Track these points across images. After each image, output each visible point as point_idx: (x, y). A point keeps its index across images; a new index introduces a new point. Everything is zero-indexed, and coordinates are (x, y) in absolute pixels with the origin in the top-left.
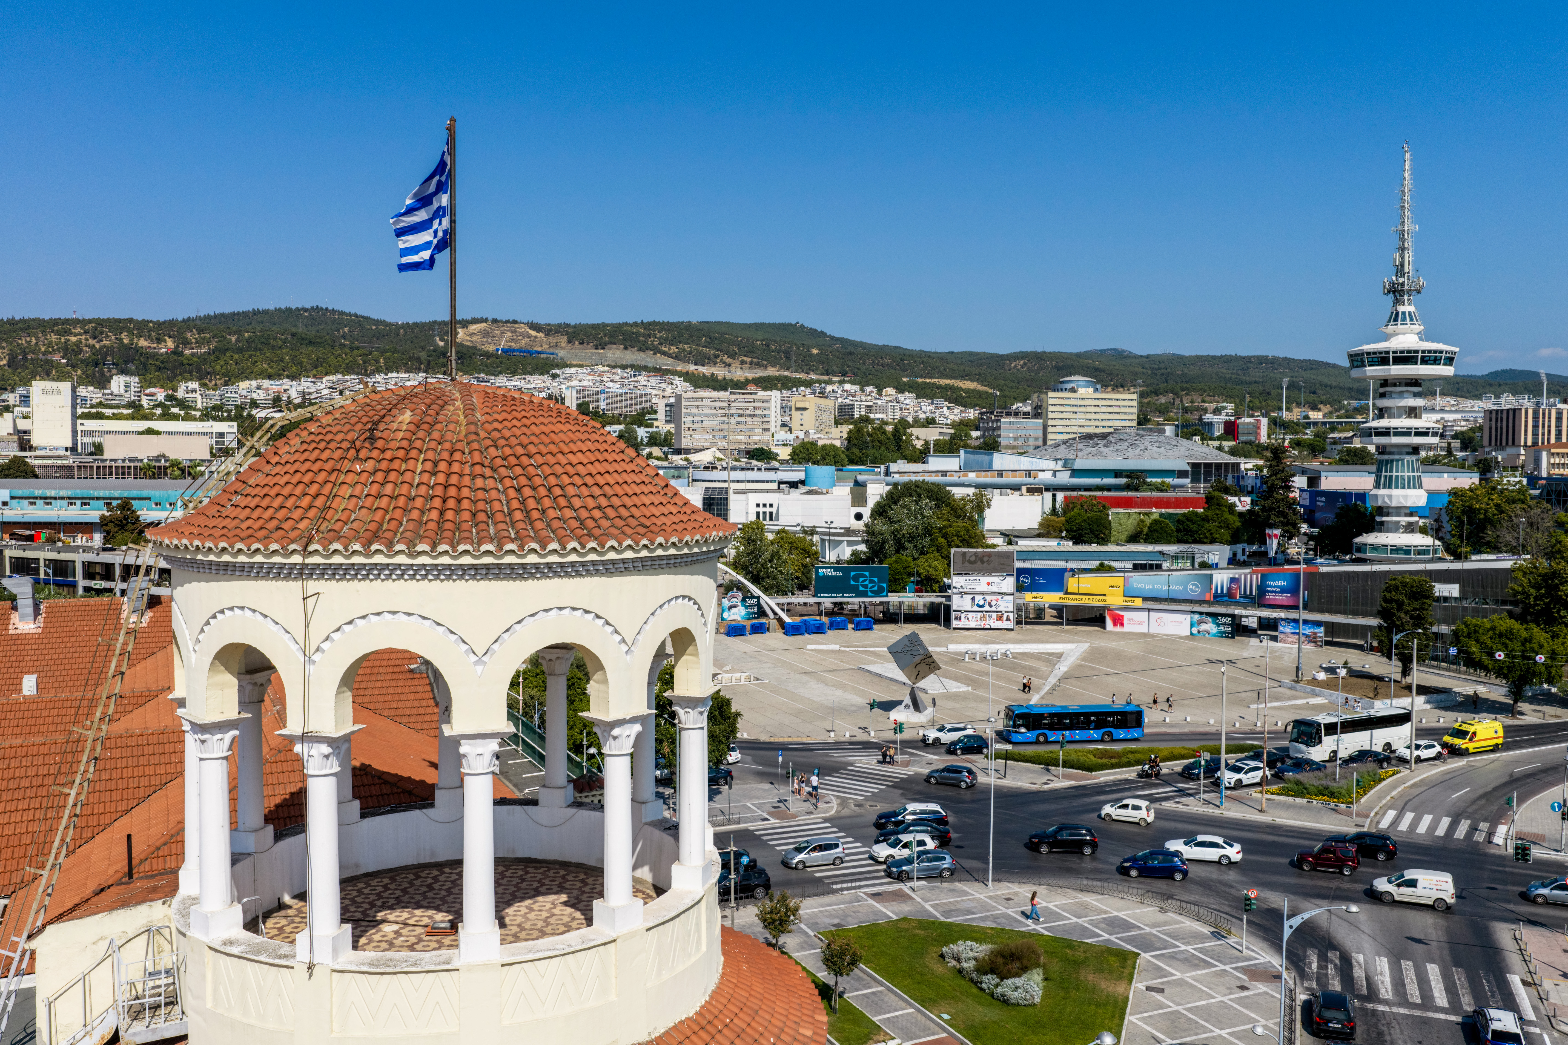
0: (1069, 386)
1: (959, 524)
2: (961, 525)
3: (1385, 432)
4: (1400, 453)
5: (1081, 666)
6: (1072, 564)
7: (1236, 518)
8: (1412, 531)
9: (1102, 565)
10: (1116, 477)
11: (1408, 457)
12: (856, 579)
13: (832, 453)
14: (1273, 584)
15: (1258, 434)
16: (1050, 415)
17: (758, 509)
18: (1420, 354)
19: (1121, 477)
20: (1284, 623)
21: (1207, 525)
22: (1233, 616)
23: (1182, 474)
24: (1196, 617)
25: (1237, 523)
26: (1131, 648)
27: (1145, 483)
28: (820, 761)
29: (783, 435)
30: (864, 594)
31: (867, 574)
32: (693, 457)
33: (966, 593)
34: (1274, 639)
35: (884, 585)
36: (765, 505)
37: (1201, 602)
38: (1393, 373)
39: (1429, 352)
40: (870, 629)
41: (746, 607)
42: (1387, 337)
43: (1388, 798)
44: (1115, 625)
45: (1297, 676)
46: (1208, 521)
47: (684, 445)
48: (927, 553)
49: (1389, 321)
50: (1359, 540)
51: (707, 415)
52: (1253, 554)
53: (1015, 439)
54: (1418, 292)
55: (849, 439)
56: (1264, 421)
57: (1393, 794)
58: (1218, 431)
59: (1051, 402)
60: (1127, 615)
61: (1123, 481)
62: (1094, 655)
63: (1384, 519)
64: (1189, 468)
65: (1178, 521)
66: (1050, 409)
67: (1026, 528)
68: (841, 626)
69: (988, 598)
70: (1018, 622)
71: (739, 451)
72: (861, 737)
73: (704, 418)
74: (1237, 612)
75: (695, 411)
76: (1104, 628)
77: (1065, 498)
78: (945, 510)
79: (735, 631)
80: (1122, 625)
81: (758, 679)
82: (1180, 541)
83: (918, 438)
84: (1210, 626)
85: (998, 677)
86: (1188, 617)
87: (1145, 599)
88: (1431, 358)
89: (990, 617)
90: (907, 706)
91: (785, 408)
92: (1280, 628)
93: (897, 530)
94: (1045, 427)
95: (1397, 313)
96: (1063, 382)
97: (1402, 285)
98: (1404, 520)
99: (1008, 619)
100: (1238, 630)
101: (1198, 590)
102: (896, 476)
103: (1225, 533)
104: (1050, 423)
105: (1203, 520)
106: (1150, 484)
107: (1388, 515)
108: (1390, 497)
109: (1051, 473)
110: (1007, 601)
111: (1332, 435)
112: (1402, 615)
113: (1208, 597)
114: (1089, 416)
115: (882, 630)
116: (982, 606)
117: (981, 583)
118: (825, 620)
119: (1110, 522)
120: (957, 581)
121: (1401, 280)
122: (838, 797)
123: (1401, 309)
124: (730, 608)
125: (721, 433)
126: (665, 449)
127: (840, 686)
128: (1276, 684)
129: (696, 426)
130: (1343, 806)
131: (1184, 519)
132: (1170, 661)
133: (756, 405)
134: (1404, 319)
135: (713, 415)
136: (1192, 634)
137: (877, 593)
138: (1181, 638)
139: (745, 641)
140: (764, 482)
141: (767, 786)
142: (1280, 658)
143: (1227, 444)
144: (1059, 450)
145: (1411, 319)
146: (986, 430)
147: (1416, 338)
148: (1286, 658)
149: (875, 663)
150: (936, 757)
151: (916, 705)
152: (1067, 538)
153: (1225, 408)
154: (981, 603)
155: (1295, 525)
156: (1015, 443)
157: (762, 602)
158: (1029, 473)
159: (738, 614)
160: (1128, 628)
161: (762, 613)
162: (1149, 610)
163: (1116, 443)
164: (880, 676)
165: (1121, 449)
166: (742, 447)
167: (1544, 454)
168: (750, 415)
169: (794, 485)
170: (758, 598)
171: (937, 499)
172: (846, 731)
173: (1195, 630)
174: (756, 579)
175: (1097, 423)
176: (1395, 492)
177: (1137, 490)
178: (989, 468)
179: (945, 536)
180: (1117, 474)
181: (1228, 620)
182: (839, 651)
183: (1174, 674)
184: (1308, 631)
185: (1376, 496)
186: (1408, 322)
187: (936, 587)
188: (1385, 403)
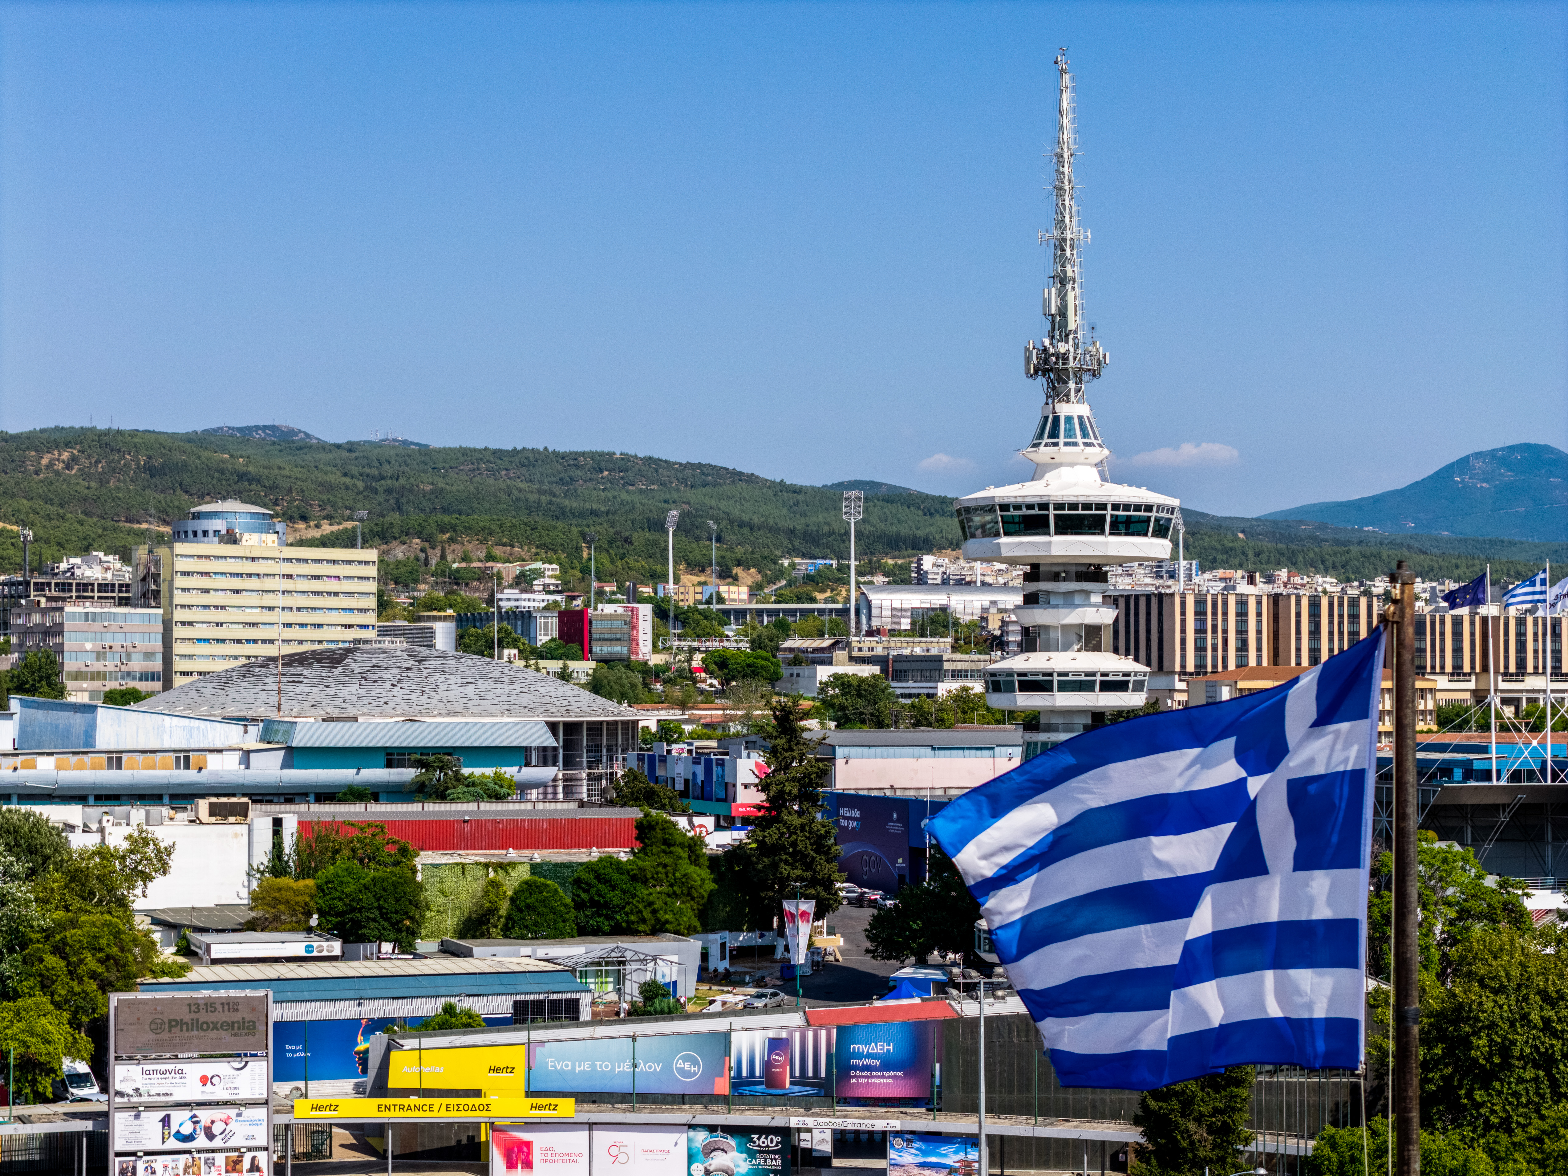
2: (99, 919)
3: (1042, 683)
4: (1069, 727)
6: (374, 1009)
7: (705, 873)
9: (449, 1010)
10: (389, 764)
14: (864, 1049)
15: (632, 641)
16: (179, 598)
18: (1109, 512)
19: (401, 765)
20: (898, 1142)
21: (642, 892)
22: (785, 1132)
23: (539, 754)
24: (701, 1138)
27: (459, 778)
33: (150, 1107)
37: (707, 1100)
38: (1057, 551)
39: (1127, 507)
42: (1036, 472)
46: (645, 882)
49: (1041, 436)
52: (741, 954)
53: (99, 656)
54: (1095, 374)
56: (645, 610)
59: (181, 565)
60: (538, 1140)
61: (408, 774)
64: (549, 741)
65: (578, 882)
66: (180, 582)
67: (209, 902)
69: (205, 1115)
74: (793, 1122)
76: (485, 1171)
77: (304, 826)
78: (55, 879)
82: (584, 931)
84: (733, 1158)
86: (682, 1138)
87: (583, 1097)
88: (1130, 521)
89: (210, 1163)
92: (892, 1154)
94: (168, 626)
95: (1056, 419)
96: (198, 516)
97: (1065, 360)
100: (797, 1163)
103: (687, 911)
104: (179, 615)
105: (634, 878)
106: (470, 783)
109: (236, 756)
110: (253, 1123)
111: (788, 644)
112: (1192, 1126)
113: (722, 1087)
114: (269, 600)
117: (187, 1078)
119: (420, 887)
121: (1062, 348)
123: (1064, 409)
131: (590, 877)
134: (1070, 433)
143: (583, 668)
144: (231, 691)
145: (1085, 435)
146: (26, 632)
147: (1094, 473)
152: (328, 930)
153: (539, 574)
154: (187, 1129)
155: (828, 884)
156: (98, 666)
158: (184, 758)
160: (541, 1171)
162: (591, 1126)
163: (363, 676)
165: (377, 690)
167: (1225, 691)
171: (32, 851)
175: (290, 617)
177: (441, 796)
178: (87, 746)
179: (59, 950)
180: (392, 756)
181: (773, 1142)
184: (953, 1158)
186: (1079, 439)
187: (46, 1085)
188: (1039, 616)
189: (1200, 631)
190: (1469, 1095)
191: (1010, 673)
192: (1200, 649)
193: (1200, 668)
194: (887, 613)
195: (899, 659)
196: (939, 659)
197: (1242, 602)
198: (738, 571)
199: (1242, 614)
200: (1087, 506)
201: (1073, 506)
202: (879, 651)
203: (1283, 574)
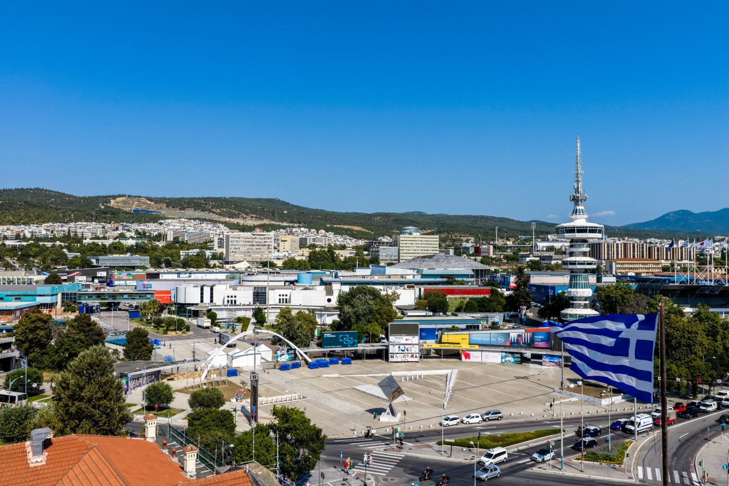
0: (409, 231)
1: (385, 308)
2: (386, 308)
3: (574, 263)
4: (580, 272)
5: (458, 382)
7: (504, 300)
8: (587, 308)
9: (453, 327)
10: (441, 278)
11: (584, 274)
12: (342, 338)
13: (303, 264)
15: (489, 253)
16: (401, 245)
17: (280, 297)
18: (588, 228)
19: (444, 278)
20: (545, 357)
22: (521, 354)
23: (470, 276)
24: (504, 354)
25: (504, 301)
26: (478, 371)
27: (455, 280)
28: (354, 450)
29: (276, 254)
30: (346, 346)
31: (348, 336)
32: (237, 266)
33: (396, 345)
34: (541, 364)
35: (356, 341)
36: (283, 295)
37: (505, 346)
39: (592, 227)
40: (350, 363)
41: (289, 355)
42: (572, 220)
43: (634, 459)
44: (466, 358)
45: (562, 386)
47: (230, 260)
48: (371, 322)
50: (564, 312)
51: (241, 245)
52: (512, 316)
53: (386, 256)
54: (585, 200)
55: (310, 257)
56: (491, 247)
57: (635, 456)
58: (472, 251)
59: (401, 239)
60: (471, 353)
61: (445, 280)
62: (462, 376)
63: (574, 302)
64: (473, 273)
65: (479, 302)
66: (401, 242)
67: (407, 304)
68: (337, 363)
69: (407, 346)
70: (421, 357)
71: (257, 262)
73: (240, 247)
74: (523, 352)
75: (236, 243)
76: (461, 359)
77: (425, 290)
78: (378, 300)
79: (284, 367)
80: (469, 358)
81: (304, 398)
82: (480, 311)
83: (342, 256)
84: (510, 358)
85: (423, 391)
86: (500, 354)
87: (480, 345)
88: (593, 230)
89: (408, 356)
90: (388, 414)
91: (276, 240)
92: (543, 359)
93: (357, 311)
94: (399, 250)
95: (577, 210)
96: (404, 229)
97: (578, 197)
98: (583, 303)
99: (416, 357)
100: (524, 360)
101: (503, 340)
102: (341, 278)
104: (401, 248)
106: (457, 281)
107: (576, 300)
108: (577, 292)
109: (412, 276)
110: (416, 348)
111: (520, 253)
113: (508, 344)
114: (418, 245)
115: (356, 364)
116: (404, 351)
117: (404, 339)
118: (328, 359)
120: (392, 338)
121: (578, 195)
122: (373, 475)
123: (578, 208)
124: (281, 355)
125: (249, 254)
126: (221, 261)
127: (347, 400)
128: (552, 390)
129: (236, 250)
130: (617, 466)
131: (481, 301)
132: (499, 379)
133: (266, 240)
135: (245, 245)
136: (502, 362)
137: (352, 345)
138: (498, 364)
139: (290, 373)
140: (278, 281)
141: (333, 470)
142: (546, 375)
143: (479, 258)
145: (583, 212)
146: (373, 252)
147: (585, 221)
148: (549, 375)
149: (359, 385)
150: (411, 444)
151: (393, 413)
152: (430, 310)
153: (470, 239)
154: (403, 349)
155: (529, 303)
156: (386, 258)
157: (297, 352)
158: (402, 276)
159: (285, 358)
160: (472, 360)
161: (296, 355)
162: (482, 351)
164: (365, 393)
165: (439, 263)
166: (259, 260)
167: (614, 263)
168: (262, 245)
169: (292, 282)
170: (295, 350)
171: (374, 295)
173: (503, 360)
174: (291, 339)
175: (423, 249)
176: (579, 290)
177: (451, 284)
178: (384, 274)
179: (379, 314)
180: (442, 276)
181: (518, 355)
182: (339, 377)
183: (503, 386)
184: (556, 360)
185: (571, 292)
186: (582, 214)
187: (377, 340)
188: (573, 250)
189: (608, 251)
190: (671, 352)
191: (567, 261)
192: (608, 254)
193: (608, 258)
194: (541, 247)
195: (543, 256)
196: (552, 256)
197: (617, 245)
198: (510, 238)
199: (617, 247)
200: (583, 227)
201: (580, 227)
202: (539, 255)
203: (626, 238)
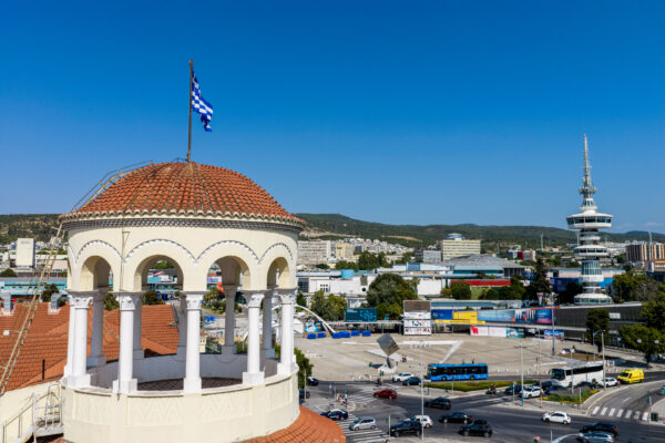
0: (451, 238)
1: (406, 291)
3: (584, 251)
4: (591, 260)
5: (460, 350)
6: (455, 308)
7: (524, 289)
8: (599, 293)
9: (468, 308)
10: (473, 273)
11: (594, 261)
12: (363, 314)
13: (353, 265)
14: (541, 314)
15: (531, 258)
16: (444, 250)
17: (321, 287)
18: (596, 218)
19: (475, 273)
20: (546, 331)
21: (511, 292)
22: (524, 328)
23: (500, 272)
24: (509, 329)
25: (524, 291)
27: (485, 275)
28: (348, 389)
29: (332, 259)
30: (366, 320)
31: (368, 312)
33: (410, 320)
34: (543, 338)
35: (375, 317)
36: (324, 285)
37: (511, 323)
38: (586, 226)
39: (600, 217)
40: (369, 336)
41: (316, 326)
42: (582, 212)
43: (595, 402)
44: (474, 333)
45: (553, 353)
46: (512, 290)
48: (393, 303)
49: (583, 205)
50: (576, 297)
53: (430, 259)
54: (594, 193)
55: (359, 260)
57: (598, 400)
58: (515, 256)
59: (444, 244)
61: (475, 275)
62: (466, 345)
64: (503, 270)
65: (500, 290)
66: (444, 247)
67: (433, 293)
68: (357, 335)
69: (420, 322)
70: (433, 332)
71: (313, 265)
72: (365, 379)
76: (470, 334)
77: (452, 283)
78: (400, 285)
79: (311, 336)
80: (477, 333)
82: (500, 299)
83: (389, 260)
84: (515, 333)
85: (425, 354)
86: (505, 329)
87: (487, 321)
88: (601, 220)
89: (421, 330)
90: (385, 366)
91: (333, 248)
92: (545, 333)
93: (381, 294)
94: (442, 254)
95: (586, 202)
96: (448, 236)
97: (587, 190)
98: (595, 288)
99: (428, 331)
100: (527, 334)
101: (509, 317)
102: (379, 273)
103: (520, 295)
104: (444, 253)
105: (510, 290)
106: (487, 276)
107: (588, 286)
108: (588, 278)
109: (445, 272)
110: (428, 323)
111: (563, 258)
112: (597, 325)
113: (513, 320)
114: (460, 250)
115: (374, 336)
116: (417, 325)
117: (416, 315)
118: (350, 332)
119: (470, 291)
120: (406, 314)
121: (587, 188)
122: (356, 403)
123: (587, 200)
124: (309, 327)
125: (306, 258)
127: (356, 358)
128: (544, 356)
130: (576, 405)
131: (502, 290)
132: (498, 347)
133: (321, 246)
134: (589, 204)
135: (303, 251)
137: (372, 320)
138: (503, 338)
139: (315, 341)
140: (323, 276)
141: (325, 399)
143: (519, 261)
144: (448, 263)
145: (592, 204)
147: (594, 211)
148: (548, 346)
149: (373, 350)
152: (454, 298)
153: (517, 247)
157: (323, 324)
158: (435, 272)
159: (313, 329)
160: (480, 334)
161: (323, 329)
162: (488, 326)
163: (471, 260)
164: (374, 354)
165: (474, 262)
166: (315, 263)
167: (653, 264)
168: (318, 250)
169: (336, 277)
170: (321, 322)
171: (397, 280)
172: (360, 377)
173: (508, 335)
175: (464, 253)
176: (590, 276)
177: (480, 278)
178: (418, 270)
179: (400, 296)
181: (522, 330)
182: (356, 345)
183: (500, 353)
184: (557, 334)
185: (582, 278)
187: (397, 318)
192: (648, 255)
198: (557, 246)
200: (592, 217)
201: (589, 217)
